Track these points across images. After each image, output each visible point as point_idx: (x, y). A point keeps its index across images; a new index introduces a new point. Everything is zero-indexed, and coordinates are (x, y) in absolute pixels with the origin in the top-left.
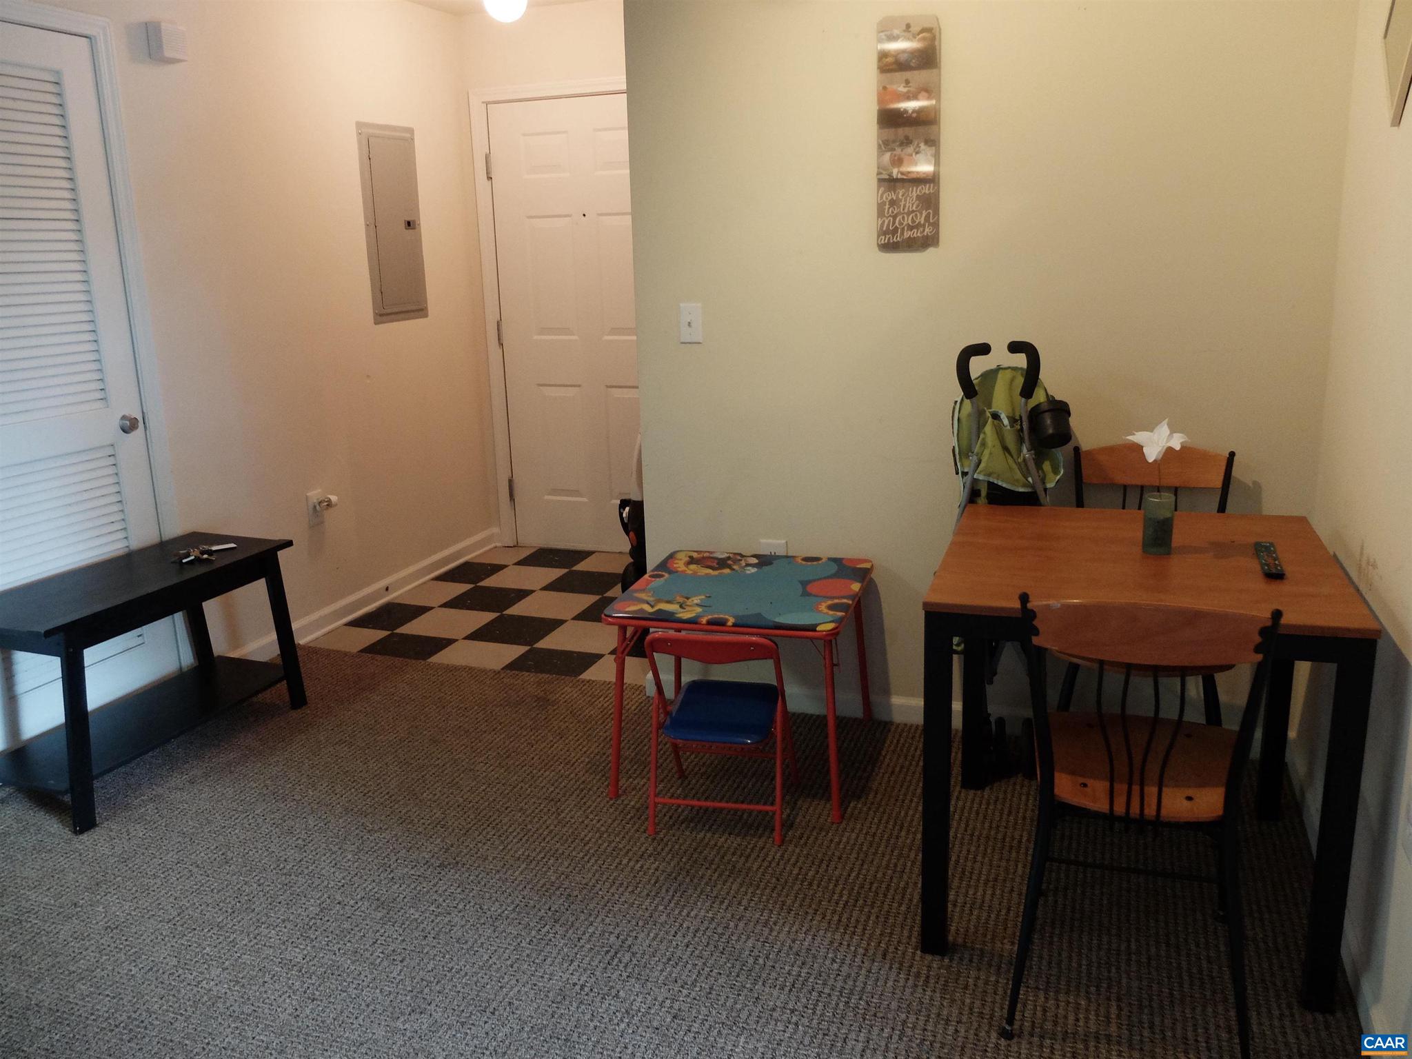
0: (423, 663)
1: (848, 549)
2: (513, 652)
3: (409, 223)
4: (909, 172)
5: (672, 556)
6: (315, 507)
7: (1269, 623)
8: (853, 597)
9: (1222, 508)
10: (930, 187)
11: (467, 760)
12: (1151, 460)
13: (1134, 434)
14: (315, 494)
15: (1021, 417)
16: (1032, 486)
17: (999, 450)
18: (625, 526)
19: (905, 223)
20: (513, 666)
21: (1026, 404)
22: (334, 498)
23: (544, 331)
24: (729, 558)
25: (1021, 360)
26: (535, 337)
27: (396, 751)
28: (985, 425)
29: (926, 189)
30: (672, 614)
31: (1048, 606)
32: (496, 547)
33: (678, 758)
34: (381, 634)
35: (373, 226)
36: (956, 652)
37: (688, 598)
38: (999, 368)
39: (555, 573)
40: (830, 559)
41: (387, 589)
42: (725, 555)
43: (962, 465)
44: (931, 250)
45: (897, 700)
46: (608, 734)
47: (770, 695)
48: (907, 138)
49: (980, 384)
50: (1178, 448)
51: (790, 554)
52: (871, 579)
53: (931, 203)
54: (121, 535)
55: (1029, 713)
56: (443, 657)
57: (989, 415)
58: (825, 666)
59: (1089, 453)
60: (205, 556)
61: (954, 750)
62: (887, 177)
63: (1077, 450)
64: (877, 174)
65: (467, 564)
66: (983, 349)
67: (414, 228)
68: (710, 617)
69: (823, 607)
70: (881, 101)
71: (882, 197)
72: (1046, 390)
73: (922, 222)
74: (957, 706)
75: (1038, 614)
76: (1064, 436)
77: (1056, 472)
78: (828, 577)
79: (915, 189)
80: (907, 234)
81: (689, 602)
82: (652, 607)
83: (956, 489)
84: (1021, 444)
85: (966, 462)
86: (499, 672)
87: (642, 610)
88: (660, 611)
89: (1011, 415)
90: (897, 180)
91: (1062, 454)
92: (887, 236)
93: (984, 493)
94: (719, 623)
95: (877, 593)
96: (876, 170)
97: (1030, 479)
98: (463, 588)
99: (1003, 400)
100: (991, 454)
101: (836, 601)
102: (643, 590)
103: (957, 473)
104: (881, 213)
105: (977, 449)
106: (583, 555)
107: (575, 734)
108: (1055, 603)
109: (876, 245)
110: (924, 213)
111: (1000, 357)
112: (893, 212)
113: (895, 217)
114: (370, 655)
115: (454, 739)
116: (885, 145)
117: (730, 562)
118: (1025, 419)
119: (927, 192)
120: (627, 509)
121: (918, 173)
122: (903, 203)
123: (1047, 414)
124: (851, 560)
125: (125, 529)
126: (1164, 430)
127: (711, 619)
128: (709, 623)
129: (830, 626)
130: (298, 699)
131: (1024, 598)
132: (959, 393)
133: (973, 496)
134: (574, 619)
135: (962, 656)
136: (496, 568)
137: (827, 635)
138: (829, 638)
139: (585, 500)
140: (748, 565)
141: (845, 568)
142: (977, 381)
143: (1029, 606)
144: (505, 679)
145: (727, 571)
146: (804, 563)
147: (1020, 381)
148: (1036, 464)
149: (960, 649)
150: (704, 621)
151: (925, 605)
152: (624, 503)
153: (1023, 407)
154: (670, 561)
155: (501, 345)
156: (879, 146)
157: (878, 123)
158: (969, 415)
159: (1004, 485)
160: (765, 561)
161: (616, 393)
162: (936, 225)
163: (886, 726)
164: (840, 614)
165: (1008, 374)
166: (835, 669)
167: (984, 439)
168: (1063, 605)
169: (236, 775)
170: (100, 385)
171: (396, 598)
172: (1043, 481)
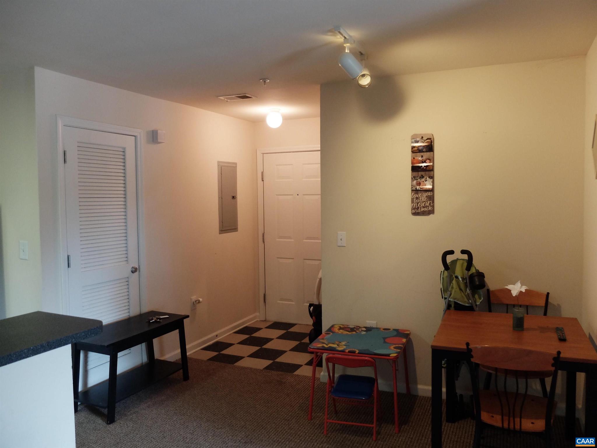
0: (232, 365)
1: (401, 326)
2: (267, 363)
3: (233, 197)
4: (423, 188)
5: (333, 326)
6: (194, 303)
7: (556, 356)
8: (403, 344)
9: (545, 314)
10: (431, 193)
11: (252, 403)
12: (514, 295)
13: (508, 286)
14: (194, 298)
15: (466, 278)
16: (471, 304)
17: (458, 290)
18: (311, 315)
19: (422, 205)
20: (267, 368)
21: (468, 273)
22: (201, 300)
23: (281, 237)
24: (355, 328)
25: (465, 257)
26: (278, 240)
27: (225, 399)
28: (452, 281)
29: (429, 194)
30: (335, 348)
31: (476, 348)
32: (257, 321)
33: (335, 405)
34: (215, 354)
35: (221, 198)
36: (444, 368)
37: (340, 343)
38: (458, 259)
39: (281, 332)
40: (394, 330)
41: (217, 336)
42: (353, 327)
43: (444, 295)
44: (431, 215)
45: (420, 387)
46: (306, 395)
47: (371, 382)
48: (422, 176)
49: (451, 265)
50: (524, 291)
51: (377, 327)
52: (410, 337)
53: (431, 199)
54: (127, 311)
55: (471, 393)
56: (239, 364)
57: (454, 276)
58: (393, 370)
59: (493, 291)
60: (158, 320)
61: (443, 407)
62: (415, 189)
63: (488, 290)
64: (412, 188)
65: (246, 328)
66: (452, 252)
67: (235, 199)
68: (349, 350)
69: (392, 347)
70: (412, 163)
71: (413, 196)
72: (475, 268)
73: (428, 205)
74: (444, 390)
75: (473, 350)
76: (483, 285)
77: (480, 299)
78: (394, 336)
79: (425, 193)
80: (422, 209)
81: (341, 344)
82: (327, 345)
83: (442, 305)
84: (467, 288)
85: (446, 294)
86: (262, 370)
87: (323, 346)
88: (330, 347)
89: (462, 277)
90: (418, 190)
91: (482, 292)
92: (415, 210)
93: (453, 306)
94: (352, 352)
95: (412, 344)
96: (411, 187)
97: (470, 301)
98: (246, 337)
99: (459, 271)
100: (455, 291)
101: (397, 345)
102: (323, 339)
103: (443, 298)
104: (412, 202)
105: (450, 289)
106: (292, 325)
107: (293, 395)
108: (479, 346)
109: (411, 213)
110: (429, 202)
111: (457, 255)
112: (417, 202)
113: (418, 203)
114: (212, 362)
115: (246, 395)
116: (414, 178)
117: (355, 329)
118: (467, 278)
119: (430, 195)
120: (312, 307)
121: (426, 188)
122: (421, 198)
123: (476, 277)
124: (402, 330)
125: (129, 309)
126: (519, 284)
127: (349, 351)
128: (349, 352)
129: (395, 355)
130: (186, 378)
131: (468, 344)
132: (443, 269)
133: (449, 307)
134: (290, 350)
135: (446, 369)
136: (258, 329)
137: (393, 358)
138: (395, 359)
139: (294, 303)
140: (362, 331)
141: (400, 333)
142: (450, 264)
143: (470, 347)
144: (264, 373)
145: (354, 333)
146: (384, 331)
147: (465, 264)
148: (472, 296)
149: (445, 366)
150: (347, 351)
151: (432, 346)
152: (310, 305)
153: (467, 274)
154: (332, 328)
155: (264, 242)
156: (412, 178)
157: (411, 170)
158: (447, 277)
159: (460, 303)
160: (369, 329)
161: (308, 262)
162: (433, 206)
163: (416, 397)
164: (399, 350)
165: (461, 262)
166: (397, 371)
167: (452, 285)
168: (482, 348)
169: (165, 405)
170: (126, 256)
171: (220, 339)
172: (475, 302)
